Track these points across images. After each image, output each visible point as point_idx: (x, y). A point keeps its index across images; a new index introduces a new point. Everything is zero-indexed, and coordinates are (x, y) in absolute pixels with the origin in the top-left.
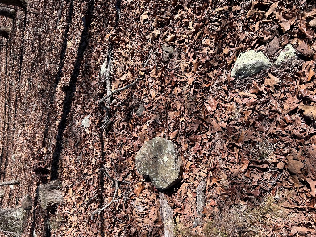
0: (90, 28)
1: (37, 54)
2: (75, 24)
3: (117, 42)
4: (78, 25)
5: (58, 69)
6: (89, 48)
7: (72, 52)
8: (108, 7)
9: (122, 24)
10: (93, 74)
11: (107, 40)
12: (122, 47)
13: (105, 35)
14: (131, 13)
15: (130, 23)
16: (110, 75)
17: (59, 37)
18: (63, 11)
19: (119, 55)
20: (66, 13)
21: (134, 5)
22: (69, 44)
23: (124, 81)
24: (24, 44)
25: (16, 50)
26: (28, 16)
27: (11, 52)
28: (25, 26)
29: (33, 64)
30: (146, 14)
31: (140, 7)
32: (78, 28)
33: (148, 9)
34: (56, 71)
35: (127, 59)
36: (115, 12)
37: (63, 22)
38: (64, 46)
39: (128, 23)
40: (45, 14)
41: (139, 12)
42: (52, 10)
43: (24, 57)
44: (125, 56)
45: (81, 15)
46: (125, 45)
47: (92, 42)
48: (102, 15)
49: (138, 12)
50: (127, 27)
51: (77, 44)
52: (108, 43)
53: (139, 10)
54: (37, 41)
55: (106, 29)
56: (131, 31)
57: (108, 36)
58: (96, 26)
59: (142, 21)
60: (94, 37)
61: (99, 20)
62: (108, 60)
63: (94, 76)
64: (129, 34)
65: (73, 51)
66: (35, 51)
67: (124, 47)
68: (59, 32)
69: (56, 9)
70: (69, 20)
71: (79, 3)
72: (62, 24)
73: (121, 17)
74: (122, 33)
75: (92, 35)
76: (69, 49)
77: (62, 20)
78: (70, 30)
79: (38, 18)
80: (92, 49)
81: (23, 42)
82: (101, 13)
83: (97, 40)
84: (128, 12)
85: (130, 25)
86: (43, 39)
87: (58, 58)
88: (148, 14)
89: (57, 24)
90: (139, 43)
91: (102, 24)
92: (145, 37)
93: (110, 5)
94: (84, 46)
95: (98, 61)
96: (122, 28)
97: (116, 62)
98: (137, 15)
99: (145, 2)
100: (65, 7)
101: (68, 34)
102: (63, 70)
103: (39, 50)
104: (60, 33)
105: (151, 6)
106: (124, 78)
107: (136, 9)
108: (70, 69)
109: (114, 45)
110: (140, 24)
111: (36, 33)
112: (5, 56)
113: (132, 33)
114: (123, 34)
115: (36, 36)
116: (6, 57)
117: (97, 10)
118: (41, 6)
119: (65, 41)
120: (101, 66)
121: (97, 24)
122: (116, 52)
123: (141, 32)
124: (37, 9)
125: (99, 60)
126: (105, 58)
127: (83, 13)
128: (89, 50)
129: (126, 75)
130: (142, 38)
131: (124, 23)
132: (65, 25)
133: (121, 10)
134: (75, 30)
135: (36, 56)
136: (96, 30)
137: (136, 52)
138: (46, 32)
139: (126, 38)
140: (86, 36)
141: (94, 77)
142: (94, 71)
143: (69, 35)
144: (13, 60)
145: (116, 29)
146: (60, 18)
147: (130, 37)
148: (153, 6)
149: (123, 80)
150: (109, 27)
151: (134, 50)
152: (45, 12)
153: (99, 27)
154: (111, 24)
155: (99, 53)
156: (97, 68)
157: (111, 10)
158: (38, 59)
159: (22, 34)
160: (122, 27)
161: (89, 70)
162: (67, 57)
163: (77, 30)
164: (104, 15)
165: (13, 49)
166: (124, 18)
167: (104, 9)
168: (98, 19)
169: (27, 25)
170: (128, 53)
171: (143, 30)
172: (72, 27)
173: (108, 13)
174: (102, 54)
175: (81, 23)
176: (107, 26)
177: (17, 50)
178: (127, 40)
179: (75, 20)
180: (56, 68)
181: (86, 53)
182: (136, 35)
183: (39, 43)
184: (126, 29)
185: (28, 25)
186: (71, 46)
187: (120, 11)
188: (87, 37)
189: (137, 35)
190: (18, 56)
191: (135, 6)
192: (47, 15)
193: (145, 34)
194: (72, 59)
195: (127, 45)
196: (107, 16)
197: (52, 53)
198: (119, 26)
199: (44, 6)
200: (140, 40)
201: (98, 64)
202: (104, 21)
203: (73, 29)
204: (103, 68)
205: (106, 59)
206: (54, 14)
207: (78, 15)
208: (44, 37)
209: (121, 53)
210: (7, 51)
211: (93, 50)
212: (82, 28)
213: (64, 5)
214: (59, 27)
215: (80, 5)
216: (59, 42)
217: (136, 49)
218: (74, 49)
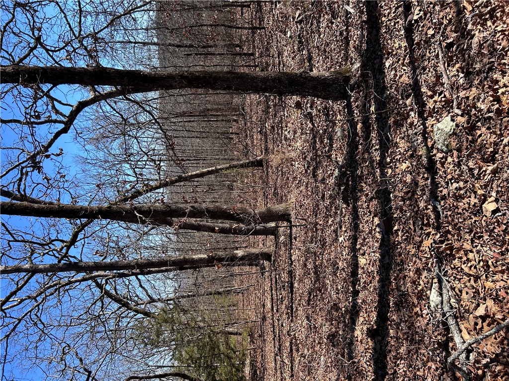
0: (392, 234)
1: (313, 279)
2: (365, 231)
3: (448, 252)
4: (370, 232)
5: (350, 300)
6: (399, 265)
7: (369, 274)
8: (417, 201)
9: (448, 222)
10: (416, 307)
11: (427, 249)
12: (460, 258)
13: (421, 242)
14: (461, 204)
15: (465, 220)
16: (452, 308)
17: (344, 253)
18: (344, 217)
19: (458, 272)
20: (348, 219)
21: (462, 192)
22: (362, 261)
23: (483, 318)
24: (293, 266)
25: (283, 275)
26: (294, 229)
27: (276, 278)
28: (291, 242)
29: (310, 294)
30: (492, 202)
31: (475, 193)
32: (372, 237)
33: (494, 194)
34: (349, 304)
35: (477, 278)
36: (429, 207)
37: (346, 231)
38: (355, 265)
39: (460, 220)
40: (317, 224)
41: (476, 201)
42: (327, 217)
43: (296, 285)
44: (471, 273)
45: (373, 218)
46: (466, 255)
47: (400, 255)
48: (408, 214)
49: (473, 200)
50: (460, 227)
51: (375, 261)
52: (431, 255)
53: (475, 197)
54: (310, 260)
55: (422, 234)
56: (471, 231)
57: (427, 243)
58: (402, 231)
59: (489, 214)
60: (401, 247)
61: (405, 222)
62: (440, 282)
63: (418, 309)
64: (467, 237)
65: (370, 271)
66: (309, 274)
67: (465, 259)
68: (342, 246)
69: (331, 216)
70: (355, 227)
71: (366, 204)
72: (346, 234)
73: (445, 213)
74: (454, 236)
75: (397, 245)
76: (363, 268)
77: (344, 229)
78: (360, 241)
79: (308, 230)
80: (402, 265)
81: (291, 264)
82: (406, 211)
83: (409, 251)
84: (455, 204)
85: (466, 222)
86: (318, 258)
87: (349, 283)
88: (497, 201)
89: (336, 235)
90: (493, 249)
91: (412, 227)
92: (503, 238)
93: (419, 198)
94: (388, 263)
95: (420, 285)
96: (451, 230)
97: (457, 285)
98: (474, 205)
99: (484, 185)
100: (346, 211)
101: (358, 247)
102: (360, 301)
103: (315, 273)
104: (345, 248)
105: (499, 189)
106: (481, 311)
107: (470, 197)
108: (372, 300)
109: (443, 256)
110: (484, 218)
111: (308, 251)
112: (269, 285)
113: (474, 234)
114: (456, 237)
115: (309, 253)
116: (271, 287)
117: (398, 208)
118: (310, 214)
119: (355, 258)
120: (428, 292)
121: (404, 228)
122: (452, 268)
123: (492, 231)
124: (305, 220)
125: (421, 283)
126: (433, 278)
127: (375, 216)
128: (398, 268)
129: (485, 305)
130: (498, 241)
131: (453, 220)
132: (350, 236)
133: (440, 202)
134: (368, 240)
135: (312, 281)
136: (404, 238)
137: (493, 264)
138: (323, 247)
139: (465, 244)
140: (387, 248)
141: (419, 312)
142: (416, 301)
143: (360, 249)
144: (281, 290)
145: (440, 233)
146: (341, 227)
147: (472, 242)
148: (501, 187)
149: (481, 317)
150: (426, 230)
151: (488, 262)
152: (317, 222)
153: (407, 232)
154: (428, 225)
155: (418, 272)
156: (422, 296)
157: (422, 205)
158: (316, 285)
159: (289, 254)
160: (450, 227)
161: (406, 300)
162: (362, 281)
163: (371, 240)
164: (413, 214)
165: (279, 275)
166: (449, 213)
167: (411, 205)
168: (403, 221)
169: (293, 241)
170: (475, 267)
171: (494, 228)
172: (362, 237)
173: (418, 211)
174: (425, 274)
175: (375, 229)
176: (422, 229)
177: (285, 276)
178: (467, 246)
179: (365, 227)
180: (347, 300)
181: (394, 272)
182: (482, 236)
183: (315, 263)
184: (459, 229)
185: (296, 240)
186: (365, 265)
187: (440, 204)
188: (390, 249)
189: (486, 237)
190: (286, 284)
191: (466, 193)
192: (320, 225)
193: (502, 233)
194: (371, 283)
195: (470, 254)
196: (419, 215)
197: (337, 277)
198: (444, 227)
199: (313, 214)
200: (495, 243)
201: (422, 290)
202: (414, 223)
203: (364, 239)
204: (434, 297)
205: (436, 280)
206: (330, 222)
207: (368, 219)
208: (320, 254)
209: (462, 269)
210: (271, 279)
211: (406, 266)
212: (378, 236)
213: (343, 210)
214: (341, 239)
215: (368, 205)
216: (345, 260)
217: (492, 260)
218: (373, 269)
